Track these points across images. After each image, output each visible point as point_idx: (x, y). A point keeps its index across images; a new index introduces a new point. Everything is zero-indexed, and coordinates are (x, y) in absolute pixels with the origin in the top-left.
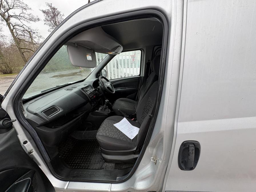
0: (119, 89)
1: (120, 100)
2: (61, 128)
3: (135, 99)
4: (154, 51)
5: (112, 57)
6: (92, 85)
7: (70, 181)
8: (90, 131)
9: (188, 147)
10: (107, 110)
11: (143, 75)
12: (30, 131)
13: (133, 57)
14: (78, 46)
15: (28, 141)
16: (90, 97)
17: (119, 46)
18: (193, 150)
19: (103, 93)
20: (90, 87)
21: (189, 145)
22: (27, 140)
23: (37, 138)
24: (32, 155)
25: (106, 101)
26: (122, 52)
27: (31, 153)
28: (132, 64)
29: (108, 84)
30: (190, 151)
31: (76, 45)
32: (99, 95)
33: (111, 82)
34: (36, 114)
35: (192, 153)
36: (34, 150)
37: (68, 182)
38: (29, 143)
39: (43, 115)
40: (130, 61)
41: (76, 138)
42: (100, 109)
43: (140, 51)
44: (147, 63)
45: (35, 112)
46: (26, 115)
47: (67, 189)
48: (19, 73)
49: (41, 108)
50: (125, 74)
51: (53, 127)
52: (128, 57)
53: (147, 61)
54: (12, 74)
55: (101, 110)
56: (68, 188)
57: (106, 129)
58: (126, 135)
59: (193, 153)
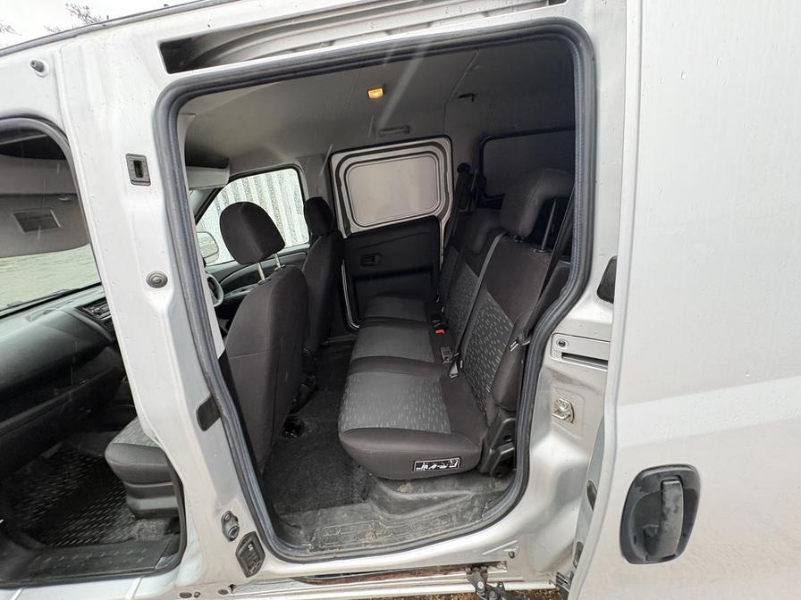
9: (659, 489)
18: (676, 499)
21: (662, 484)
30: (669, 504)
35: (673, 509)
37: (19, 591)
59: (677, 508)
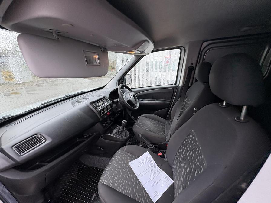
0: (145, 101)
1: (145, 117)
3: (167, 116)
4: (201, 50)
5: (139, 58)
6: (108, 96)
8: (101, 158)
10: (124, 134)
11: (180, 84)
13: (168, 59)
14: (60, 39)
16: (100, 116)
17: (146, 41)
19: (122, 108)
20: (104, 100)
25: (123, 121)
26: (153, 52)
28: (165, 67)
29: (130, 96)
31: (56, 37)
32: (117, 109)
33: (134, 92)
40: (163, 63)
42: (115, 131)
43: (179, 50)
44: (188, 68)
49: (17, 138)
50: (156, 78)
52: (161, 59)
53: (189, 65)
55: (116, 133)
57: (116, 172)
58: (145, 191)
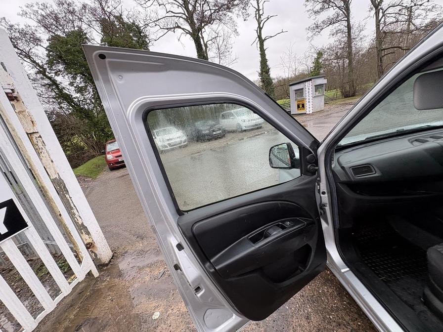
2: (369, 198)
7: (351, 269)
12: (331, 184)
15: (326, 193)
22: (326, 191)
23: (335, 194)
24: (325, 209)
27: (325, 206)
34: (343, 168)
36: (328, 205)
37: (348, 269)
38: (326, 195)
39: (350, 172)
41: (396, 230)
45: (343, 165)
46: (333, 166)
47: (343, 273)
48: (363, 94)
51: (358, 192)
54: (354, 97)
56: (345, 274)
